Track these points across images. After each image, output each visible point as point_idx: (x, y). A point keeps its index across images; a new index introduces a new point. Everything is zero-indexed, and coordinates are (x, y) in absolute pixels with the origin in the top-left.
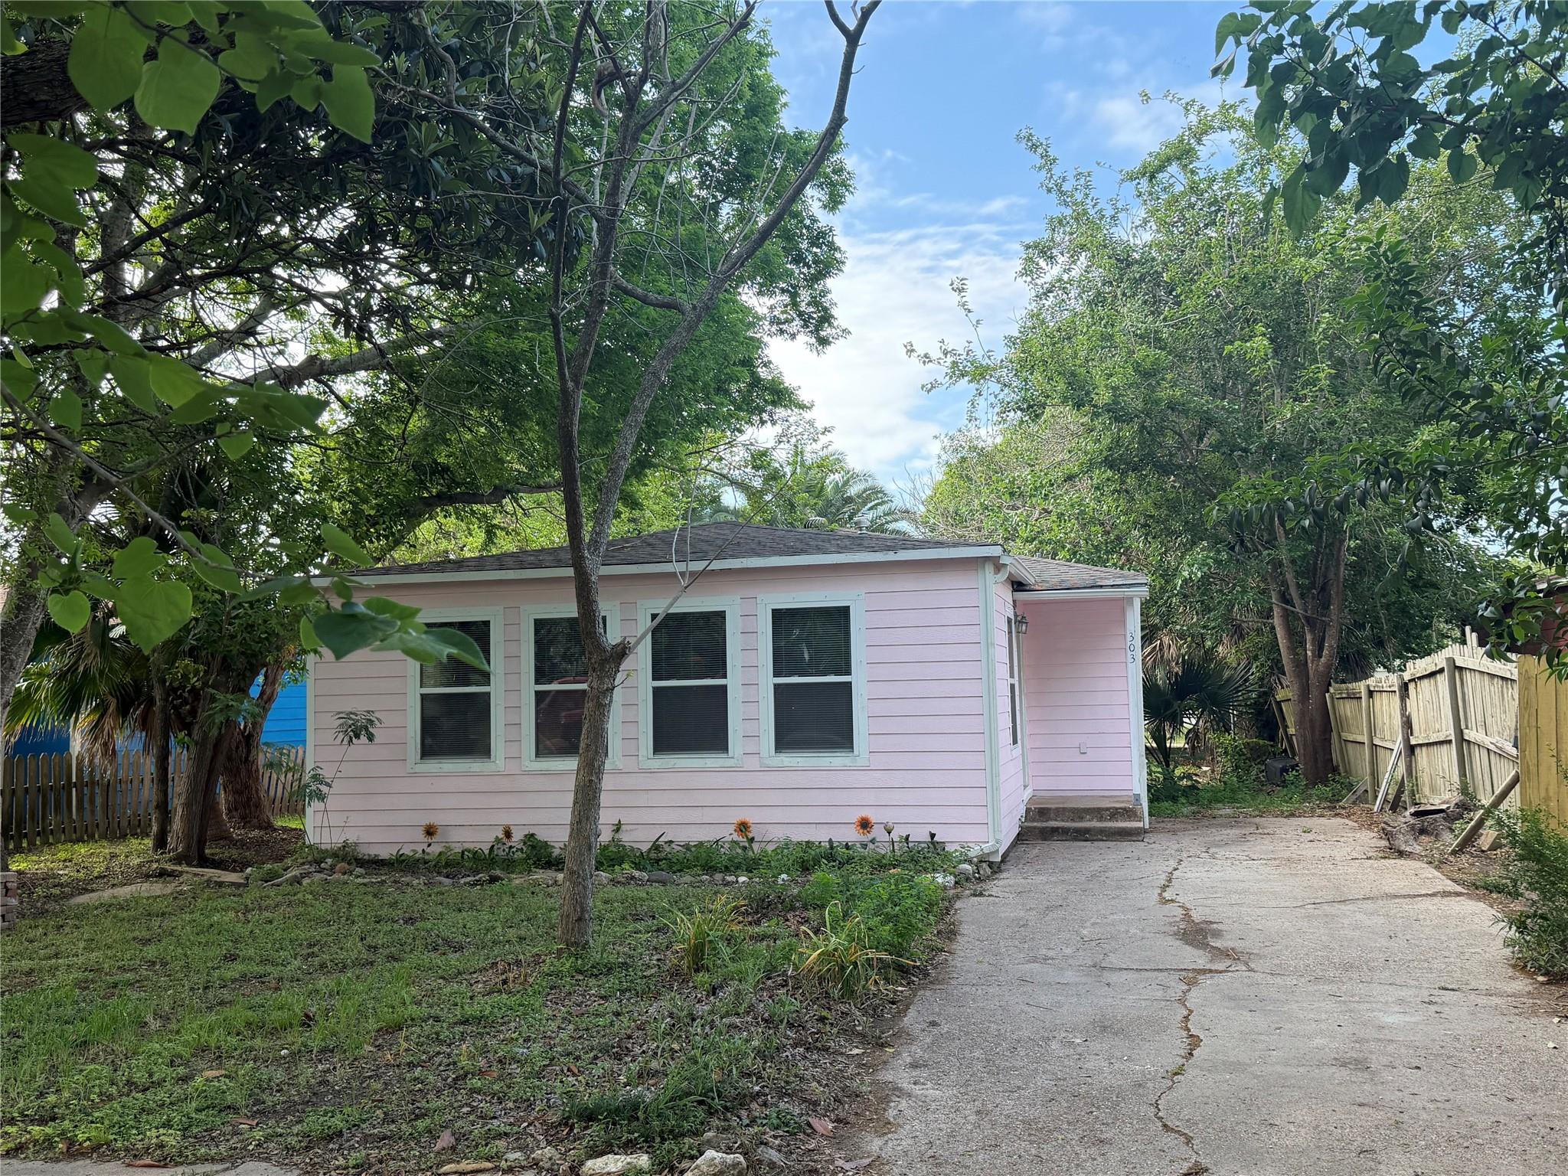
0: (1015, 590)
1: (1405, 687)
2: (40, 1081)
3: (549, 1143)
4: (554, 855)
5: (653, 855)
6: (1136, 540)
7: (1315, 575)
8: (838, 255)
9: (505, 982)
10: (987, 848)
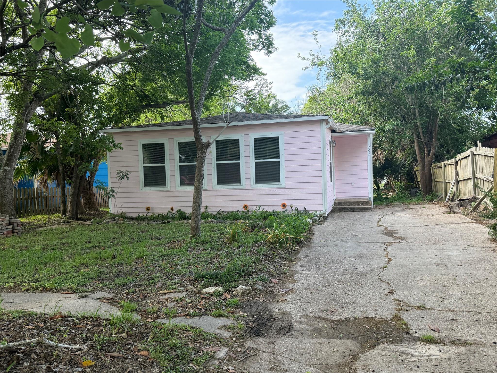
0: (332, 133)
1: (457, 163)
2: (33, 272)
3: (191, 285)
4: (187, 216)
5: (218, 216)
6: (371, 119)
7: (428, 129)
8: (274, 20)
9: (175, 246)
10: (322, 212)
